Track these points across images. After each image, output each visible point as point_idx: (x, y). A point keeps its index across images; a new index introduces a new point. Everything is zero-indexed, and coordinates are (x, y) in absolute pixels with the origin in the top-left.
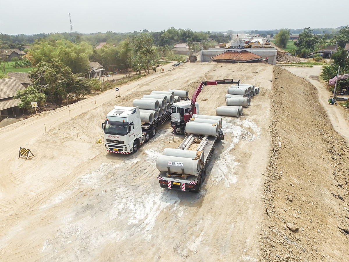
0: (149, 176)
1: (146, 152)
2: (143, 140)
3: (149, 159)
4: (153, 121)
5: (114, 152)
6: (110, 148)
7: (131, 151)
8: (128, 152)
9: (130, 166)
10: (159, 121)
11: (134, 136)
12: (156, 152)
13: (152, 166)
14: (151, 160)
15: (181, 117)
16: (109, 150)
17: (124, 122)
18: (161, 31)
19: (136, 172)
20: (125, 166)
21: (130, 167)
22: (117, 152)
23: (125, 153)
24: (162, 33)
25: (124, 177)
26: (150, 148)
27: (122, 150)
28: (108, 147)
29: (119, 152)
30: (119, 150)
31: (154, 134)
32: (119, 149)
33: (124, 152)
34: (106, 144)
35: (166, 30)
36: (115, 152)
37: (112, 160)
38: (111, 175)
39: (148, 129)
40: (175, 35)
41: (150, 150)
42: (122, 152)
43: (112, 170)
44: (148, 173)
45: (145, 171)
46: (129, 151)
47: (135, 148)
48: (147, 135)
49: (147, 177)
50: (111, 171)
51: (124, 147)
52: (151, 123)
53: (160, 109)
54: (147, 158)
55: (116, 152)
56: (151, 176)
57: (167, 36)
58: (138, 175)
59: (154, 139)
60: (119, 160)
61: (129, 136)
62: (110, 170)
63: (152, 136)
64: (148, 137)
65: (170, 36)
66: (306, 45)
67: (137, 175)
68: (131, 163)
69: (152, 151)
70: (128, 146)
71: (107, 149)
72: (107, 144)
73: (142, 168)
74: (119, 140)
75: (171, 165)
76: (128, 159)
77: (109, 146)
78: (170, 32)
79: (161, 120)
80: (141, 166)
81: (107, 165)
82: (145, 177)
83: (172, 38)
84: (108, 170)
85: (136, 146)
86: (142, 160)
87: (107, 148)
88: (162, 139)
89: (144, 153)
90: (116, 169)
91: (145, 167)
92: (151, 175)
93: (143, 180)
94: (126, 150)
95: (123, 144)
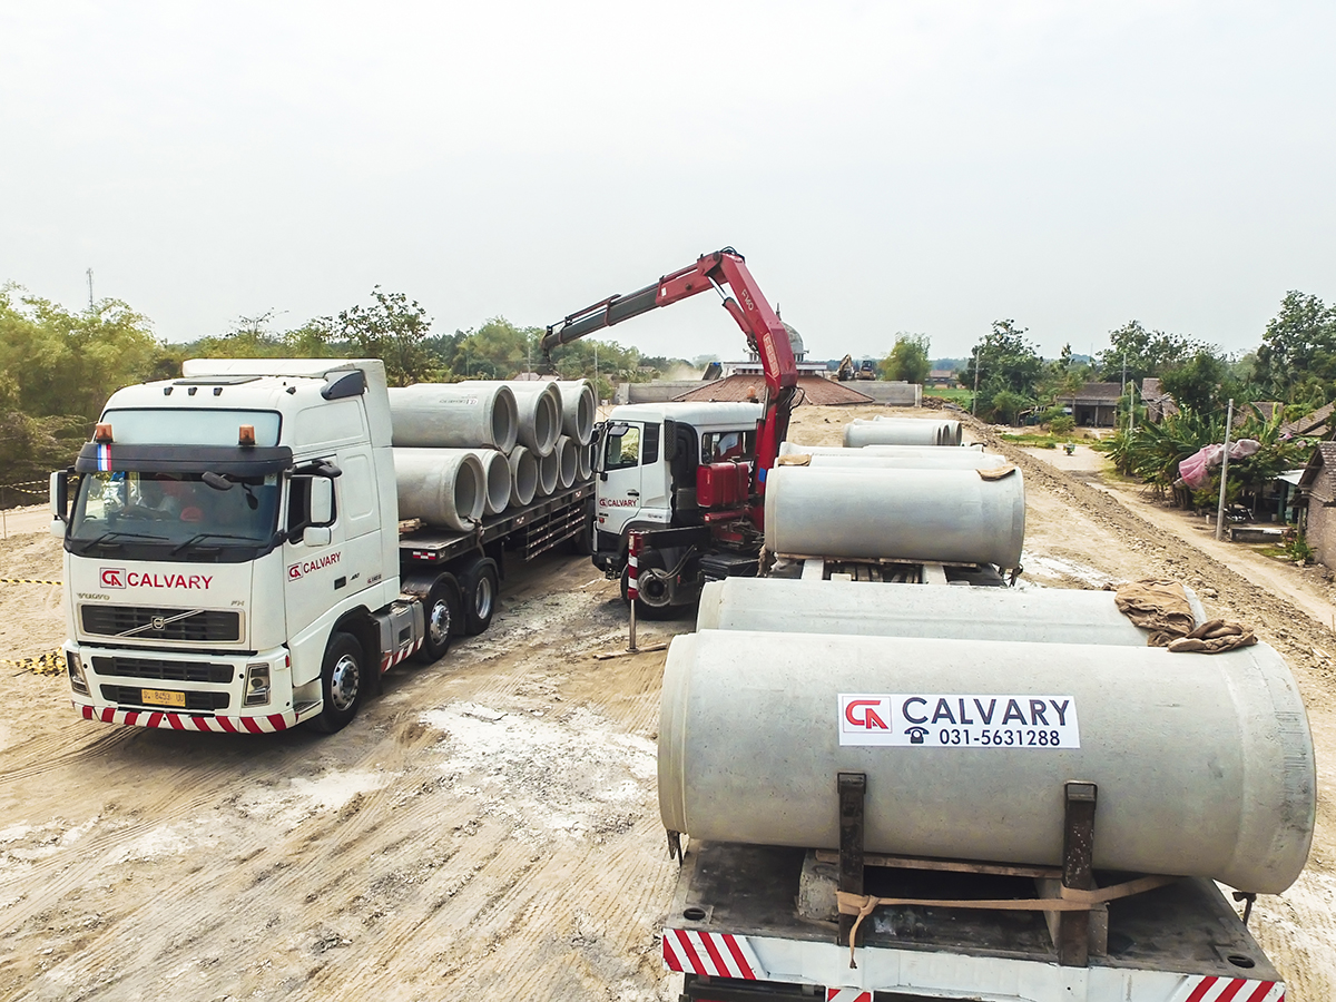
0: (485, 930)
1: (435, 719)
2: (404, 635)
3: (466, 772)
4: (476, 515)
5: (143, 719)
6: (108, 692)
7: (300, 703)
8: (276, 720)
9: (283, 841)
10: (514, 528)
11: (340, 583)
12: (512, 720)
13: (501, 831)
14: (486, 780)
15: (673, 489)
16: (100, 703)
17: (247, 441)
18: (458, 332)
19: (341, 898)
20: (234, 838)
21: (279, 849)
22: (173, 717)
23: (248, 721)
24: (460, 335)
25: (206, 964)
26: (467, 694)
27: (223, 700)
28: (94, 680)
29: (187, 723)
30: (193, 699)
31: (483, 614)
32: (189, 695)
33: (235, 712)
34: (75, 650)
35: (477, 329)
36: (156, 717)
37: (111, 795)
38: (61, 942)
39: (446, 566)
40: (511, 348)
41: (467, 708)
42: (223, 721)
43: (89, 886)
44: (476, 897)
45: (439, 883)
46: (280, 702)
47: (336, 690)
48: (438, 609)
49: (460, 946)
50: (76, 895)
51: (240, 665)
52: (466, 526)
53: (522, 449)
54: (447, 768)
55: (165, 724)
56: (514, 929)
57: (481, 350)
58: (369, 923)
59: (488, 645)
60: (184, 787)
61: (295, 573)
62: (66, 884)
63: (467, 627)
64: (442, 621)
65: (493, 347)
66: (1007, 382)
67: (349, 926)
68: (291, 818)
69: (479, 710)
70: (275, 658)
71: (82, 700)
72: (86, 655)
73: (407, 848)
74: (193, 600)
75: (896, 735)
76: (270, 783)
77: (101, 666)
78: (489, 333)
79: (523, 530)
80: (391, 834)
81: (49, 838)
82: (440, 944)
83: (502, 356)
84: (35, 895)
85: (348, 672)
86: (399, 782)
87: (81, 688)
88: (542, 646)
89: (415, 732)
90: (139, 873)
91: (432, 839)
92: (502, 919)
93: (419, 988)
94: (259, 700)
95: (234, 636)
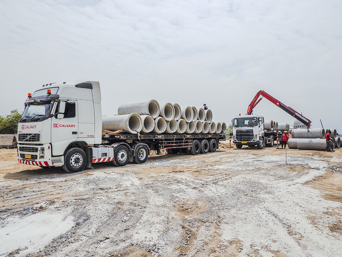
4: (139, 130)
8: (46, 163)
11: (74, 133)
17: (49, 93)
23: (40, 162)
31: (142, 159)
33: (38, 160)
42: (36, 162)
48: (122, 152)
51: (39, 148)
52: (134, 132)
61: (56, 126)
64: (122, 156)
70: (46, 146)
94: (42, 157)
95: (39, 140)
